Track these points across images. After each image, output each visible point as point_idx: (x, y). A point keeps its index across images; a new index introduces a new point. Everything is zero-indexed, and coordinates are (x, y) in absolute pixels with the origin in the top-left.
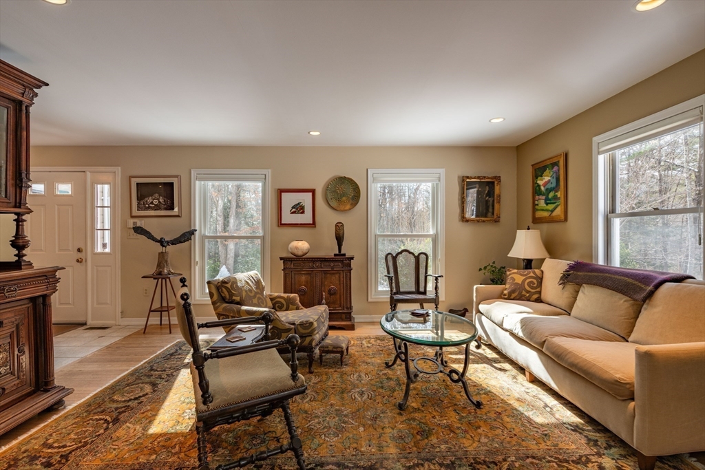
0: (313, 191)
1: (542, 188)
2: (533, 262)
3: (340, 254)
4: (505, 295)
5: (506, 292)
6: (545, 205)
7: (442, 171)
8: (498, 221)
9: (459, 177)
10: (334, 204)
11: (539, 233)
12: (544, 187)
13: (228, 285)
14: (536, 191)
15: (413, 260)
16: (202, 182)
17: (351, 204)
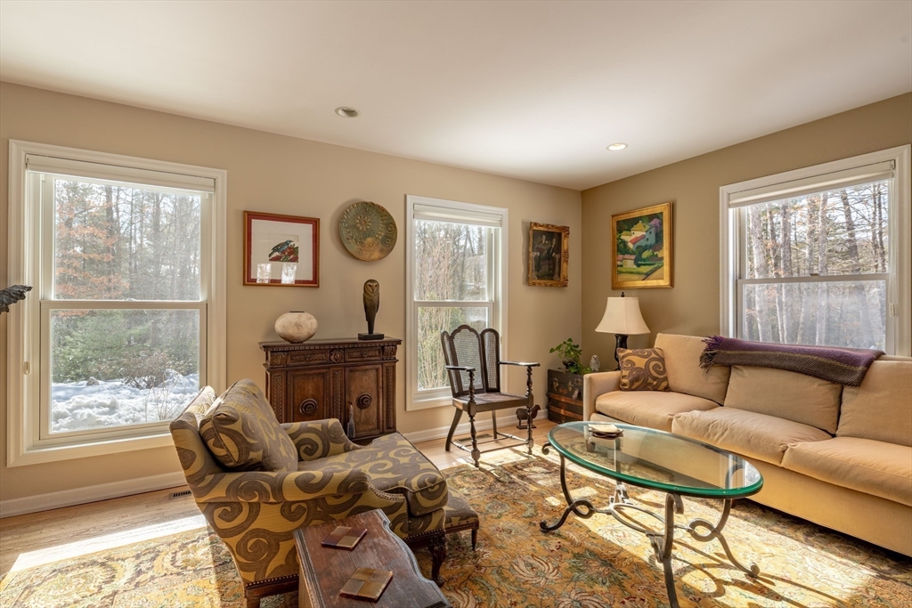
0: (315, 223)
1: (631, 245)
2: (628, 339)
3: (371, 335)
4: (625, 385)
5: (625, 381)
6: (635, 267)
7: (504, 211)
8: (566, 286)
9: (523, 223)
10: (353, 248)
11: (637, 301)
12: (634, 244)
13: (237, 427)
14: (621, 248)
15: (475, 339)
16: (42, 176)
17: (381, 251)
